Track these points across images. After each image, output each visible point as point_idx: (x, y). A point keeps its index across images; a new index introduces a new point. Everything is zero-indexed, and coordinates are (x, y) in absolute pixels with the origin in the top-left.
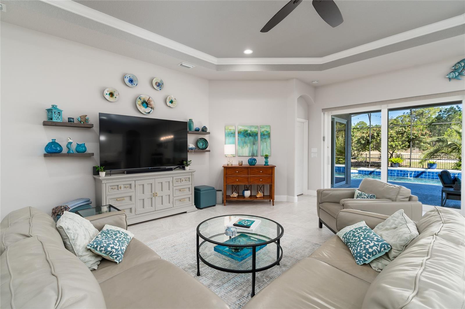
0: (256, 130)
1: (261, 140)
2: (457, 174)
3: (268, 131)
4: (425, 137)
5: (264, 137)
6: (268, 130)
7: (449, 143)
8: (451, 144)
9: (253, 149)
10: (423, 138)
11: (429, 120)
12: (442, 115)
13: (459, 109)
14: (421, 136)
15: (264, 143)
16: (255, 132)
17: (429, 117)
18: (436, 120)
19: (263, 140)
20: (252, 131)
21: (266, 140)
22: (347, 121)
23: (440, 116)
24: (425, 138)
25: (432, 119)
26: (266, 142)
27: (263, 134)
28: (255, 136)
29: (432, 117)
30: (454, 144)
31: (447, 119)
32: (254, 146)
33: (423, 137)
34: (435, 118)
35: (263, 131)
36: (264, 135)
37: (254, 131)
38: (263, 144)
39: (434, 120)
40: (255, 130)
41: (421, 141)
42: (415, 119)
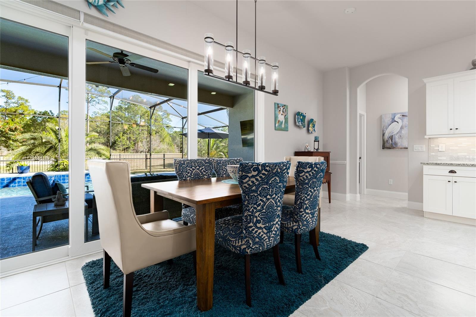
2: (53, 176)
4: (14, 133)
7: (44, 140)
8: (45, 142)
10: (12, 135)
11: (23, 121)
12: (37, 118)
13: (52, 114)
14: (10, 132)
17: (22, 118)
18: (31, 121)
23: (35, 118)
24: (14, 135)
25: (26, 120)
29: (27, 119)
30: (49, 142)
31: (41, 122)
33: (12, 133)
34: (29, 120)
39: (28, 121)
41: (9, 138)
42: (5, 118)
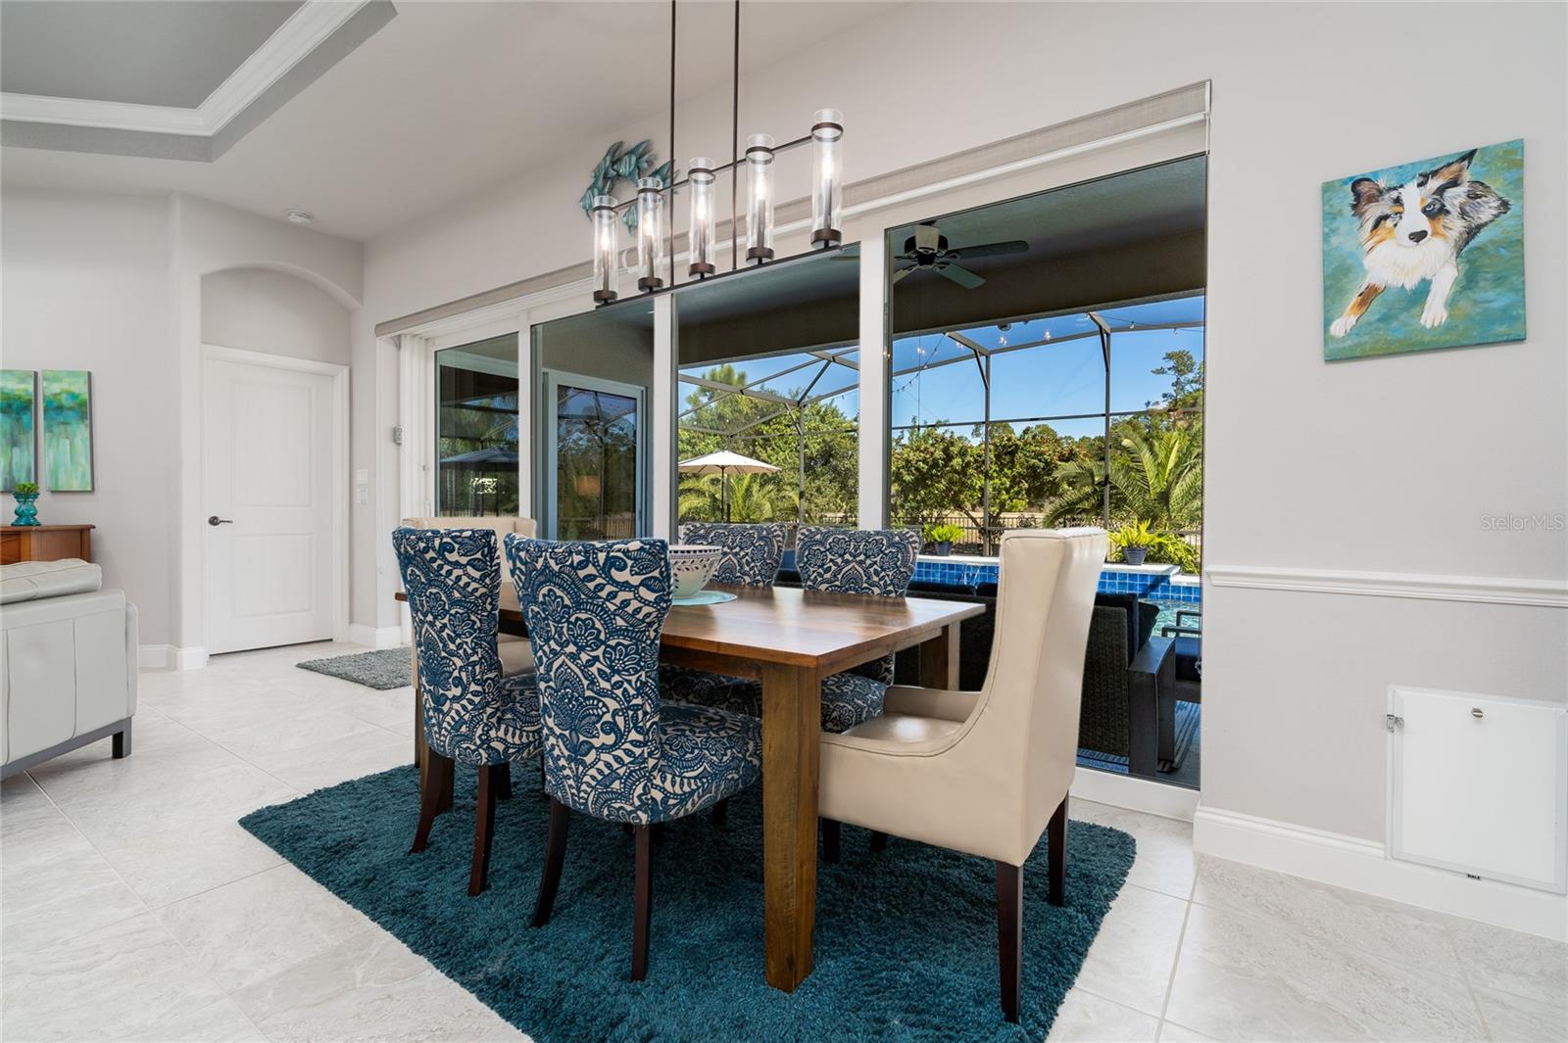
0: (22, 386)
1: (49, 429)
3: (79, 395)
5: (61, 419)
6: (80, 388)
9: (10, 465)
15: (62, 441)
16: (20, 398)
19: (56, 429)
20: (6, 391)
21: (69, 428)
22: (643, 388)
26: (67, 438)
27: (55, 404)
28: (18, 413)
32: (16, 451)
35: (55, 395)
36: (60, 408)
37: (17, 393)
38: (58, 441)
40: (18, 390)
